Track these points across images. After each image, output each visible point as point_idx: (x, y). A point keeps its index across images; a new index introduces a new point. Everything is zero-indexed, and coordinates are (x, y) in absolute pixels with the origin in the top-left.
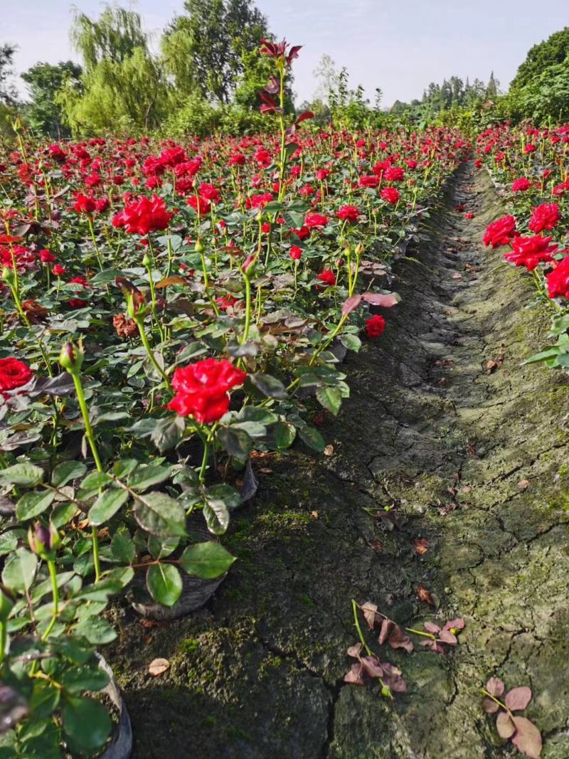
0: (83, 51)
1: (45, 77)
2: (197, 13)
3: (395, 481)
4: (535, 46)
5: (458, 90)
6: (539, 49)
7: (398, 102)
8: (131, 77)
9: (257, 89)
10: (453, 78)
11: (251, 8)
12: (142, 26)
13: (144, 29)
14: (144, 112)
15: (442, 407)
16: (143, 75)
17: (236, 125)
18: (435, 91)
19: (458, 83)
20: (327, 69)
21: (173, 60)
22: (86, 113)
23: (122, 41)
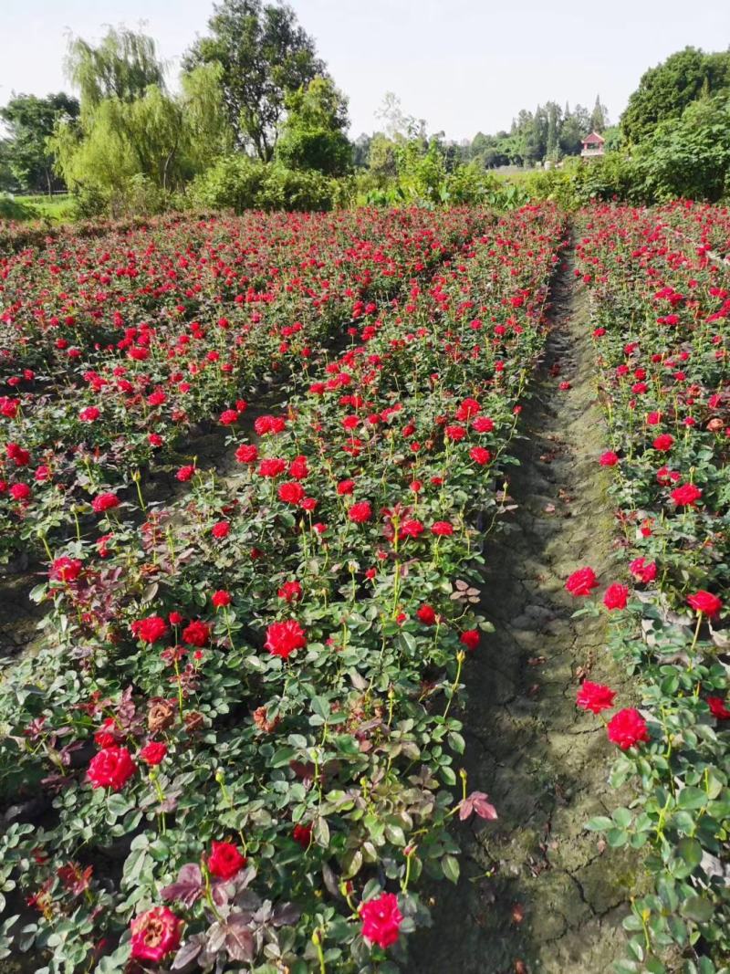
0: (80, 86)
1: (30, 113)
2: (225, 34)
3: (494, 841)
4: (650, 70)
5: (555, 120)
6: (655, 75)
7: (480, 134)
8: (146, 123)
9: (305, 139)
10: (548, 104)
11: (294, 28)
12: (157, 54)
13: (159, 57)
14: (162, 165)
15: (534, 731)
16: (160, 120)
17: (281, 190)
18: (527, 120)
19: (555, 110)
20: (392, 109)
21: (197, 102)
22: (88, 165)
23: (130, 72)
